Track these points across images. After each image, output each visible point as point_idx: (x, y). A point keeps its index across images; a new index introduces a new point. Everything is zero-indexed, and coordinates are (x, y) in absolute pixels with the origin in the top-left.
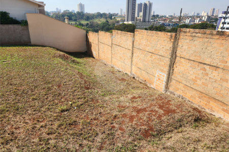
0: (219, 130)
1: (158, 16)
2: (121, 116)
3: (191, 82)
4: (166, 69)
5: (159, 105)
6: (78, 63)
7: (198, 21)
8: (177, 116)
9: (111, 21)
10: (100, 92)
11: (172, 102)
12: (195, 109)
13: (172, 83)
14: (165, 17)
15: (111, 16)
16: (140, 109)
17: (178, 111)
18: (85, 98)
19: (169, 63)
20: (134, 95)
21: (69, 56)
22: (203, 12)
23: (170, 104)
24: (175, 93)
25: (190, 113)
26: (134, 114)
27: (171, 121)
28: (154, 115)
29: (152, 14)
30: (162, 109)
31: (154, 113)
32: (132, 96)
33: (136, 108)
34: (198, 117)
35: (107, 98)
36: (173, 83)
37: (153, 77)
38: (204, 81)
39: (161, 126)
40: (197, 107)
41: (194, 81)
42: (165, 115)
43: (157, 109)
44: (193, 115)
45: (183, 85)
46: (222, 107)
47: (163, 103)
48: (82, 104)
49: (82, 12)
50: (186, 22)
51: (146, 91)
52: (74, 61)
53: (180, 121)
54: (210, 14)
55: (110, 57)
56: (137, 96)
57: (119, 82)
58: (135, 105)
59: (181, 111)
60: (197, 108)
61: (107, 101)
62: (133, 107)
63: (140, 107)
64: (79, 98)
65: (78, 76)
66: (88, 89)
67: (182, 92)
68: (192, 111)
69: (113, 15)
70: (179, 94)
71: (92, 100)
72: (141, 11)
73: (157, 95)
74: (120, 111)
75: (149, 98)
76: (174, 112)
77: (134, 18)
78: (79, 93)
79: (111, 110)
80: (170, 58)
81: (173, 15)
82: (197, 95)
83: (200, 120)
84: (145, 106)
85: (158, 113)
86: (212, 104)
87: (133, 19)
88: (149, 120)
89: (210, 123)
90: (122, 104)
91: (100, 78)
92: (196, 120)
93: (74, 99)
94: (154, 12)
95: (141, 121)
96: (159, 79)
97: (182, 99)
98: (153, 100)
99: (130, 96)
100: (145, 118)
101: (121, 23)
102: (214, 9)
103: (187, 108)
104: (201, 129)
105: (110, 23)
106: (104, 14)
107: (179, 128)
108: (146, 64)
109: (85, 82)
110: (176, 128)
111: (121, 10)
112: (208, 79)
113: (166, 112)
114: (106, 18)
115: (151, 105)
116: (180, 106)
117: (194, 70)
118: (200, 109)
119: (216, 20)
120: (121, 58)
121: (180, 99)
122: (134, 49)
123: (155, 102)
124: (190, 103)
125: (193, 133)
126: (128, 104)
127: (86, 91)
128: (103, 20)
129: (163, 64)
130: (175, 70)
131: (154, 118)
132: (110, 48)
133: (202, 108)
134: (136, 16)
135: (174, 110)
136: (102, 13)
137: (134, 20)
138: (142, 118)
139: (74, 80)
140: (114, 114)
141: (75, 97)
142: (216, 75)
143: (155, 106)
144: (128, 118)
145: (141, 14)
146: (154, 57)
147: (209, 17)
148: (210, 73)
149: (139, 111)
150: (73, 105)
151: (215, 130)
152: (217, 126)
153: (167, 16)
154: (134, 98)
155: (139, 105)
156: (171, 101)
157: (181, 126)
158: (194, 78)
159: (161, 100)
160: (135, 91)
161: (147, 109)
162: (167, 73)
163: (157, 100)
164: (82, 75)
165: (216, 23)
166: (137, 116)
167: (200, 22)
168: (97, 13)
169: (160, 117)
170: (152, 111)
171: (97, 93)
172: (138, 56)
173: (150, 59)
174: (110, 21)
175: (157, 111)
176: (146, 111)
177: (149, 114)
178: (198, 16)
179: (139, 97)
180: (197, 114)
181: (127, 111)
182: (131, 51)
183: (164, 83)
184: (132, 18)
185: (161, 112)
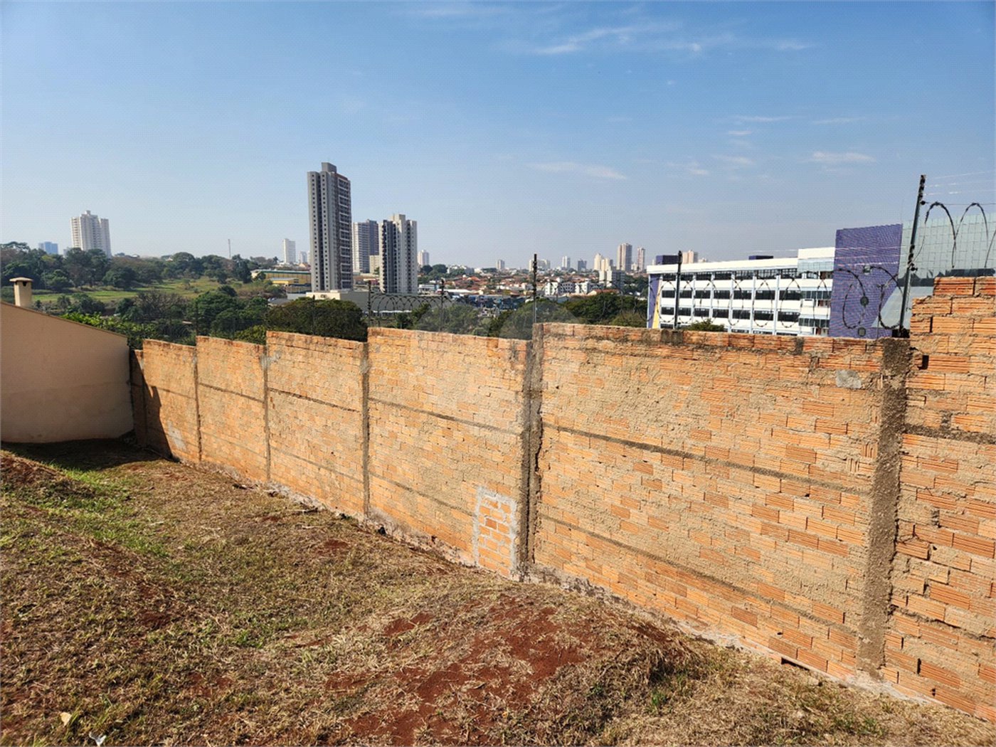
0: (740, 697)
1: (442, 269)
2: (351, 730)
3: (609, 522)
4: (513, 477)
5: (512, 640)
6: (89, 495)
7: (584, 286)
8: (587, 675)
9: (247, 288)
10: (225, 628)
11: (558, 618)
12: (644, 630)
13: (541, 535)
14: (471, 273)
15: (243, 269)
16: (436, 676)
17: (586, 651)
18: (150, 676)
19: (520, 452)
20: (396, 613)
21: (36, 465)
22: (597, 258)
23: (553, 628)
24: (558, 574)
25: (631, 650)
26: (411, 704)
27: (568, 700)
28: (497, 692)
29: (420, 261)
30: (524, 656)
31: (495, 683)
32: (386, 621)
33: (414, 672)
34: (661, 661)
35: (267, 653)
36: (546, 531)
37: (466, 519)
38: (653, 511)
39: (533, 732)
40: (648, 618)
41: (621, 514)
42: (540, 682)
43: (504, 661)
44: (643, 656)
45: (583, 537)
46: (729, 605)
47: (524, 626)
48: (136, 714)
49: (96, 252)
50: (547, 293)
51: (445, 585)
52: (63, 489)
53: (601, 695)
54: (620, 265)
55: (260, 447)
56: (409, 616)
57: (316, 561)
58: (408, 660)
59: (598, 648)
60: (649, 625)
61: (268, 666)
62: (402, 674)
63: (430, 667)
64: (114, 685)
65: (96, 564)
66: (159, 622)
67: (583, 564)
68: (635, 641)
69: (256, 266)
70: (574, 575)
71: (190, 676)
72: (375, 253)
73: (494, 597)
74: (340, 708)
75: (462, 615)
76: (571, 656)
77: (350, 276)
78: (112, 657)
79: (295, 711)
80: (522, 435)
81: (497, 266)
82: (637, 569)
83: (670, 670)
84: (452, 658)
85: (513, 678)
86: (696, 595)
87: (345, 280)
88: (482, 721)
89: (705, 676)
90: (345, 668)
91: (219, 556)
92: (655, 678)
93: (87, 692)
94: (426, 255)
95: (447, 732)
96: (491, 523)
97: (590, 593)
98: (482, 621)
99: (377, 623)
100: (461, 714)
101: (293, 297)
102: (629, 249)
103: (615, 630)
104: (679, 708)
105: (241, 299)
106: (209, 259)
107: (602, 726)
108: (429, 464)
109: (143, 591)
110: (591, 730)
111: (291, 246)
112: (665, 501)
113: (541, 665)
114: (222, 278)
115: (479, 646)
116: (589, 627)
117: (613, 474)
118: (658, 624)
119: (643, 283)
120: (313, 448)
121: (584, 598)
122: (371, 404)
123: (491, 631)
124: (620, 606)
125: (657, 737)
126: (372, 662)
127: (150, 636)
128: (207, 285)
129: (497, 457)
130: (547, 478)
131: (500, 702)
132: (257, 408)
133: (665, 622)
134: (356, 266)
135: (572, 650)
136: (198, 255)
137: (348, 285)
138: (448, 715)
139: (75, 587)
140: (315, 730)
141: (89, 681)
142: (688, 483)
143: (496, 645)
144: (383, 731)
145: (377, 261)
146: (458, 436)
147: (617, 274)
148: (666, 478)
149: (429, 687)
150: (86, 725)
151: (727, 700)
152: (730, 684)
153: (477, 270)
154: (398, 625)
155: (425, 658)
156: (551, 612)
157: (606, 716)
158: (617, 503)
159: (513, 614)
160: (397, 595)
161: (464, 670)
162: (517, 493)
163: (500, 617)
164: (119, 556)
165: (645, 295)
166: (423, 710)
167: (594, 293)
168: (178, 255)
169: (522, 692)
170: (485, 673)
171: (212, 635)
172: (393, 435)
173: (443, 442)
174: (242, 289)
175: (506, 671)
176: (461, 680)
177: (474, 692)
178: (583, 271)
179: (422, 619)
180: (656, 648)
181: (376, 699)
182: (358, 418)
183: (512, 536)
184: (340, 277)
185: (524, 667)
